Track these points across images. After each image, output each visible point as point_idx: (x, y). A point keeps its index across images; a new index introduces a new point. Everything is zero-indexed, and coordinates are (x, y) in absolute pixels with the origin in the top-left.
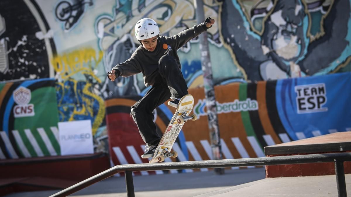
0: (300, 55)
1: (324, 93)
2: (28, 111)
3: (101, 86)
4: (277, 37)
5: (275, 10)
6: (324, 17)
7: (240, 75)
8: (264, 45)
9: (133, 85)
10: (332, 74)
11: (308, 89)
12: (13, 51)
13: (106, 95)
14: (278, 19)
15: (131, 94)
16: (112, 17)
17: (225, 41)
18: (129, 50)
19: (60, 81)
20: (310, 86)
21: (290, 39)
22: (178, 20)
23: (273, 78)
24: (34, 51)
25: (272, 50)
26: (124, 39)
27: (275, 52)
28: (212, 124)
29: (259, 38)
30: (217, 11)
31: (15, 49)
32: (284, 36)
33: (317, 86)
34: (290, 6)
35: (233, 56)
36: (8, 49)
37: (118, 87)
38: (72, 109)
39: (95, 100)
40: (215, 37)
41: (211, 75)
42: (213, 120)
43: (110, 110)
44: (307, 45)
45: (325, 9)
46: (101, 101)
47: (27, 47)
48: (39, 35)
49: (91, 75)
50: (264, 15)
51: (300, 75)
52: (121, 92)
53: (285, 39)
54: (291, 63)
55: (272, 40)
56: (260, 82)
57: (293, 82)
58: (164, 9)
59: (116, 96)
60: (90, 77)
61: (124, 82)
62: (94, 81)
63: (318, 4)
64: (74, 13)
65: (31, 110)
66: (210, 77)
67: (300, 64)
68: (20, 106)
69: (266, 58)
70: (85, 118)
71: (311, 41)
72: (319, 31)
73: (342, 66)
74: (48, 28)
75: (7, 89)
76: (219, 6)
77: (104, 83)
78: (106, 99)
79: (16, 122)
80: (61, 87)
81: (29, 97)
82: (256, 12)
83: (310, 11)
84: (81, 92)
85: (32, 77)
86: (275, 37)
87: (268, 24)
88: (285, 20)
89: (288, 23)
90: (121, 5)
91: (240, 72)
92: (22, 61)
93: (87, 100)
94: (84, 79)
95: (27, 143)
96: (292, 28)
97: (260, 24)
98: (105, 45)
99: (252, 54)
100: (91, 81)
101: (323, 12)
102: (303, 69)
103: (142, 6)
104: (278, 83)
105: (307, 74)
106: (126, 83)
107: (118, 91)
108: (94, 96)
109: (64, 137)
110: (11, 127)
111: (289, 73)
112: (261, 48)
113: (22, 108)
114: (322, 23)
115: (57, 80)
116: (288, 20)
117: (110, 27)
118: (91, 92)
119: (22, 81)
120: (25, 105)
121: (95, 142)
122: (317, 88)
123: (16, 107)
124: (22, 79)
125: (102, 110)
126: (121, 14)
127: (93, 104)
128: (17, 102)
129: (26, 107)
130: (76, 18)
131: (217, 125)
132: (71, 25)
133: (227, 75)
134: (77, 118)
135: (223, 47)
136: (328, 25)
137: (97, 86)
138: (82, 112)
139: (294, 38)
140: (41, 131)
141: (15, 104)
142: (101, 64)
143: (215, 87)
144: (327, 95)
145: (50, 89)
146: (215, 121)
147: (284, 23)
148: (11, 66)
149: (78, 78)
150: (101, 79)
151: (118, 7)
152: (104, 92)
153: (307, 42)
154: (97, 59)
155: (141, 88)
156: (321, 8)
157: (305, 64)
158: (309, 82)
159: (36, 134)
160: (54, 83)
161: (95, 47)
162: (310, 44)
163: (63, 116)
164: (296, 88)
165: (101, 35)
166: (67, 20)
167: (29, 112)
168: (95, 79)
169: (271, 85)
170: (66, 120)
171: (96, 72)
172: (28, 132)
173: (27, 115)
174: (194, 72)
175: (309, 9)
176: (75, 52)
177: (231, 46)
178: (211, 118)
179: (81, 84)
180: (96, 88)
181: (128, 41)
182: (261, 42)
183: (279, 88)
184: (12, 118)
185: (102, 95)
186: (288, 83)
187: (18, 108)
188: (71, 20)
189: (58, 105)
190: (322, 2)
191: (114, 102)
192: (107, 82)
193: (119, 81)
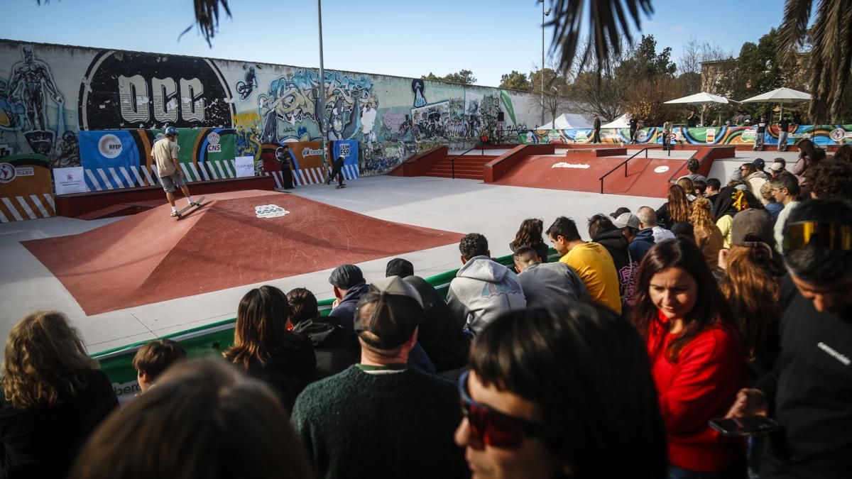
0: (342, 130)
2: (217, 148)
3: (260, 137)
5: (335, 107)
6: (350, 114)
9: (276, 137)
10: (352, 140)
13: (262, 141)
14: (335, 112)
15: (275, 142)
16: (268, 97)
18: (275, 117)
19: (237, 131)
20: (345, 145)
22: (298, 104)
23: (333, 139)
24: (222, 110)
26: (273, 111)
27: (334, 127)
29: (328, 119)
30: (314, 103)
31: (210, 107)
34: (340, 107)
35: (318, 127)
37: (269, 138)
38: (244, 149)
39: (256, 144)
43: (264, 151)
46: (260, 145)
47: (218, 106)
48: (226, 100)
49: (254, 129)
50: (331, 109)
52: (270, 140)
54: (339, 133)
58: (292, 97)
59: (267, 143)
60: (254, 131)
61: (271, 135)
63: (348, 107)
64: (247, 90)
65: (219, 148)
67: (342, 134)
69: (330, 130)
70: (250, 155)
72: (349, 121)
73: (355, 137)
74: (231, 97)
75: (203, 133)
77: (261, 134)
78: (262, 144)
79: (209, 156)
80: (238, 135)
81: (218, 140)
82: (328, 107)
83: (346, 110)
84: (249, 139)
85: (221, 126)
87: (332, 113)
90: (272, 91)
93: (252, 144)
94: (251, 131)
95: (217, 170)
96: (340, 117)
97: (329, 113)
98: (263, 113)
100: (254, 133)
101: (350, 112)
104: (334, 142)
105: (343, 139)
106: (273, 136)
107: (268, 140)
108: (256, 142)
109: (238, 166)
110: (206, 159)
111: (338, 138)
112: (329, 124)
113: (213, 147)
114: (349, 116)
117: (266, 102)
118: (254, 139)
119: (214, 129)
120: (215, 145)
121: (255, 170)
124: (214, 127)
125: (260, 150)
126: (272, 96)
127: (255, 147)
128: (210, 142)
130: (248, 93)
132: (245, 97)
133: (316, 136)
134: (246, 155)
137: (258, 136)
138: (249, 151)
140: (225, 162)
141: (209, 144)
142: (260, 123)
144: (350, 149)
145: (231, 135)
148: (206, 118)
149: (247, 130)
150: (260, 132)
151: (270, 92)
153: (344, 124)
155: (280, 139)
156: (349, 110)
157: (344, 134)
159: (222, 164)
160: (233, 132)
161: (258, 113)
163: (238, 153)
164: (340, 145)
165: (261, 106)
166: (243, 94)
167: (218, 150)
168: (257, 132)
169: (332, 142)
170: (240, 156)
171: (257, 127)
172: (217, 163)
173: (216, 151)
174: (303, 133)
176: (246, 114)
177: (318, 122)
179: (249, 134)
181: (275, 111)
182: (329, 122)
183: (335, 144)
184: (206, 152)
186: (338, 142)
187: (211, 146)
188: (245, 94)
189: (235, 146)
190: (350, 107)
191: (266, 146)
192: (263, 134)
193: (269, 134)
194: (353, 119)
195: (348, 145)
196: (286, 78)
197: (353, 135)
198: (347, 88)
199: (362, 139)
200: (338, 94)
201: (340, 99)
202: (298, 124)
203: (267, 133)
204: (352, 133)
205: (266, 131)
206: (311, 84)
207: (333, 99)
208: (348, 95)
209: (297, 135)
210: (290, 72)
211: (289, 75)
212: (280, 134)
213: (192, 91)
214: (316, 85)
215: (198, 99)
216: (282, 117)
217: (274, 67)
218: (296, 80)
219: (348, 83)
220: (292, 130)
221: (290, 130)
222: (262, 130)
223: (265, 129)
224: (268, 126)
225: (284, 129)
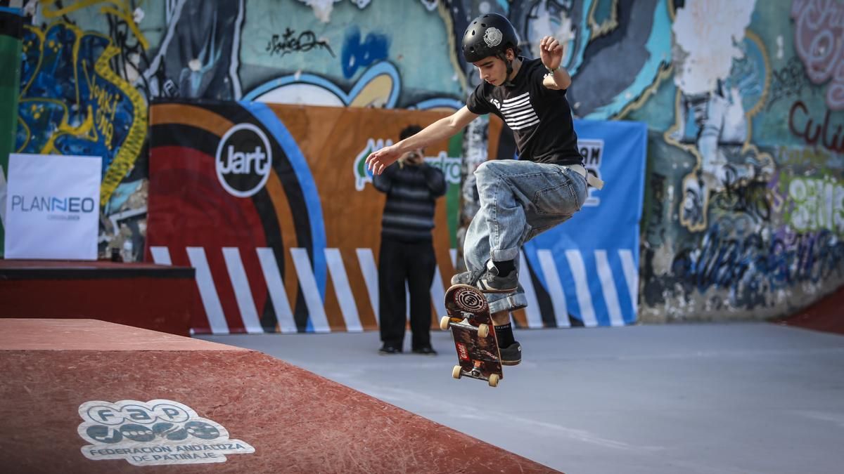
1: (597, 163)
3: (146, 62)
4: (537, 12)
7: (456, 91)
9: (228, 74)
10: (615, 121)
13: (154, 85)
19: (36, 21)
21: (559, 23)
25: (525, 43)
32: (551, 14)
37: (190, 71)
38: (58, 118)
39: (122, 96)
43: (161, 136)
44: (584, 43)
46: (141, 104)
49: (124, 22)
52: (196, 84)
53: (551, 20)
55: (529, 17)
59: (180, 97)
60: (122, 28)
61: (205, 62)
62: (131, 42)
70: (88, 149)
71: (594, 36)
72: (609, 18)
73: (635, 106)
77: (155, 52)
78: (152, 103)
80: (36, 41)
84: (91, 69)
86: (534, 13)
91: (458, 82)
93: (102, 96)
94: (103, 28)
100: (121, 39)
106: (211, 63)
107: (187, 83)
108: (123, 86)
115: (29, 18)
118: (118, 73)
121: (102, 227)
122: (590, 148)
125: (138, 131)
127: (115, 109)
133: (432, 87)
134: (65, 146)
135: (436, 10)
137: (136, 59)
138: (82, 129)
139: (567, 23)
145: (3, 40)
149: (88, 22)
150: (150, 40)
152: (152, 76)
153: (585, 35)
155: (246, 84)
162: (590, 43)
163: (27, 136)
168: (134, 35)
170: (34, 148)
171: (140, 14)
174: (368, 64)
177: (452, 14)
179: (93, 43)
180: (132, 64)
185: (145, 88)
189: (18, 97)
191: (172, 115)
192: (163, 51)
193: (195, 56)
194: (635, 14)
195: (600, 144)
199: (673, 123)
202: (349, 15)
203: (184, 48)
204: (622, 87)
205: (179, 40)
209: (339, 73)
212: (250, 59)
220: (311, 40)
221: (304, 40)
222: (159, 30)
223: (176, 28)
224: (193, 12)
225: (276, 37)
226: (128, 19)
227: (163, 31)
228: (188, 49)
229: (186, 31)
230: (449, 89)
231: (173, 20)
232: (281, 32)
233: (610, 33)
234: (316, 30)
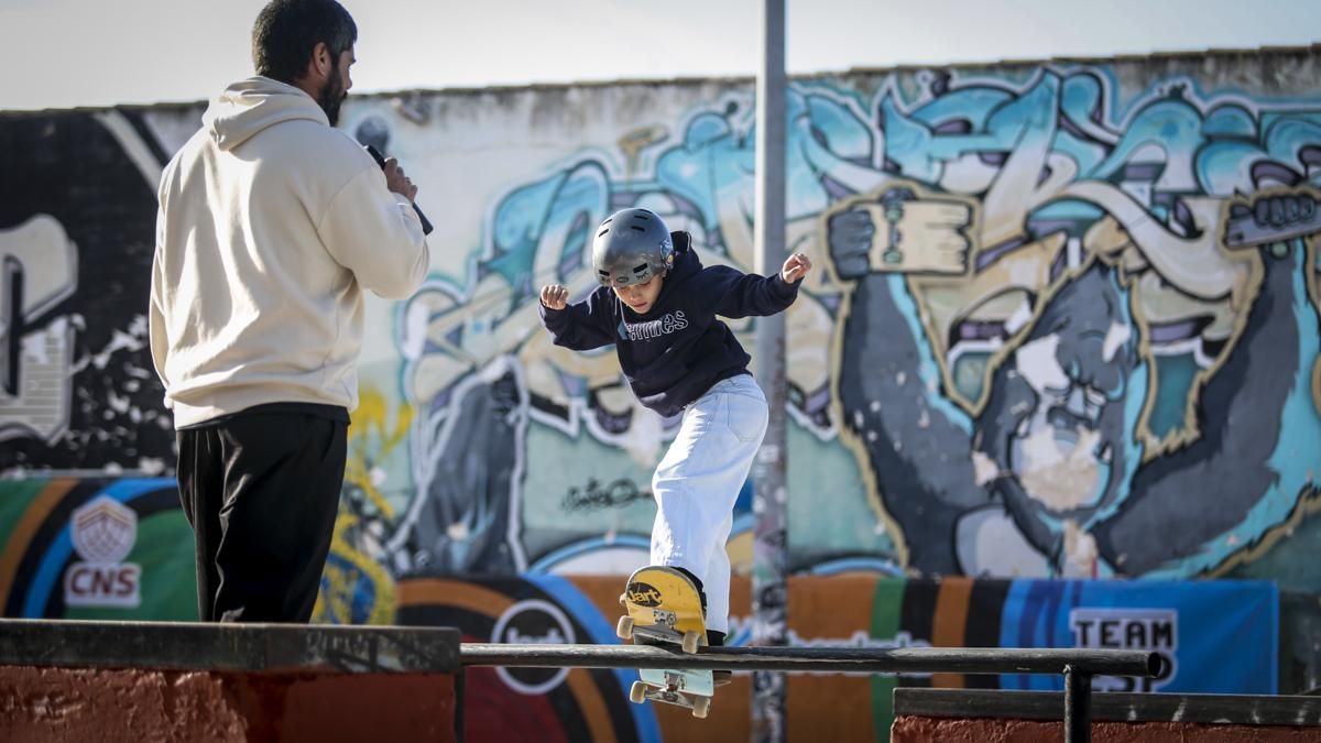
0: (1103, 501)
1: (1169, 643)
2: (117, 586)
3: (391, 530)
4: (1029, 427)
5: (1036, 332)
6: (1201, 377)
7: (884, 547)
8: (981, 450)
9: (504, 539)
10: (1207, 581)
11: (1116, 623)
12: (91, 366)
13: (403, 561)
14: (1040, 365)
15: (493, 568)
16: (462, 289)
17: (848, 420)
18: (506, 411)
20: (1125, 616)
21: (1076, 440)
23: (999, 572)
25: (1005, 472)
26: (493, 372)
27: (1016, 479)
28: (763, 702)
29: (966, 424)
30: (833, 314)
31: (101, 361)
32: (1057, 428)
33: (1148, 616)
34: (1088, 326)
35: (869, 479)
36: (77, 358)
37: (451, 541)
39: (361, 575)
40: (814, 404)
41: (783, 533)
42: (768, 692)
44: (1131, 467)
45: (1212, 348)
46: (385, 582)
47: (145, 357)
49: (357, 486)
50: (995, 344)
51: (1094, 571)
52: (459, 556)
53: (1057, 437)
54: (1066, 526)
55: (1012, 436)
56: (952, 581)
57: (1068, 594)
59: (439, 570)
60: (356, 494)
61: (473, 525)
62: (369, 509)
63: (1187, 328)
65: (129, 585)
66: (778, 539)
67: (1100, 532)
68: (92, 565)
69: (982, 497)
71: (1149, 455)
72: (1181, 425)
73: (1246, 556)
75: (51, 500)
76: (840, 296)
77: (402, 519)
78: (403, 578)
81: (127, 538)
82: (968, 331)
83: (1157, 350)
85: (150, 466)
86: (1022, 429)
87: (1006, 379)
88: (1067, 371)
89: (1077, 383)
90: (499, 252)
91: (886, 534)
92: (121, 405)
96: (1087, 401)
97: (976, 377)
98: (424, 386)
99: (935, 478)
100: (356, 506)
101: (1201, 359)
102: (1106, 552)
103: (573, 262)
104: (1014, 590)
105: (1118, 569)
106: (482, 527)
107: (447, 555)
108: (361, 561)
111: (1055, 561)
112: (970, 459)
113: (98, 575)
114: (1193, 396)
116: (1075, 372)
117: (449, 323)
118: (352, 545)
119: (112, 479)
120: (110, 566)
122: (1148, 623)
123: (76, 568)
124: (113, 469)
126: (494, 283)
127: (352, 588)
128: (83, 553)
129: (112, 574)
131: (781, 710)
133: (837, 543)
135: (836, 439)
136: (1212, 407)
137: (376, 528)
139: (1091, 440)
141: (74, 557)
142: (399, 451)
143: (792, 580)
144: (1178, 654)
146: (775, 695)
147: (1061, 381)
148: (77, 420)
150: (394, 506)
151: (487, 255)
152: (398, 550)
153: (1132, 457)
154: (390, 429)
155: (534, 549)
156: (1195, 345)
157: (1116, 535)
158: (1123, 598)
161: (388, 388)
162: (1142, 468)
164: (1075, 616)
165: (413, 349)
167: (121, 593)
168: (373, 501)
169: (989, 596)
171: (378, 476)
173: (113, 600)
175: (1152, 342)
177: (866, 442)
178: (763, 683)
180: (373, 536)
181: (509, 378)
182: (973, 440)
183: (1013, 607)
184: (55, 607)
185: (390, 562)
186: (1048, 596)
187: (84, 572)
190: (1201, 323)
191: (429, 592)
192: (414, 517)
193: (457, 518)
194: (1239, 415)
195: (1171, 616)
196: (616, 162)
197: (1231, 541)
198: (1177, 177)
200: (1079, 228)
201: (1099, 265)
203: (442, 511)
204: (1224, 526)
205: (435, 504)
206: (823, 178)
207: (1029, 268)
208: (1193, 232)
210: (648, 119)
211: (637, 142)
212: (536, 520)
213: (17, 282)
214: (869, 182)
215: (43, 323)
216: (562, 412)
217: (529, 99)
218: (688, 169)
219: (1189, 137)
220: (629, 491)
221: (617, 492)
222: (405, 492)
223: (432, 488)
224: (451, 467)
225: (573, 491)
226: (362, 481)
227: (412, 494)
228: (448, 513)
229: (443, 493)
230: (868, 544)
231: (424, 478)
232: (581, 483)
233: (1183, 448)
234: (634, 477)
